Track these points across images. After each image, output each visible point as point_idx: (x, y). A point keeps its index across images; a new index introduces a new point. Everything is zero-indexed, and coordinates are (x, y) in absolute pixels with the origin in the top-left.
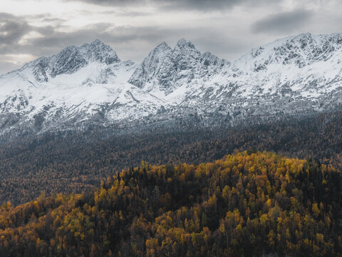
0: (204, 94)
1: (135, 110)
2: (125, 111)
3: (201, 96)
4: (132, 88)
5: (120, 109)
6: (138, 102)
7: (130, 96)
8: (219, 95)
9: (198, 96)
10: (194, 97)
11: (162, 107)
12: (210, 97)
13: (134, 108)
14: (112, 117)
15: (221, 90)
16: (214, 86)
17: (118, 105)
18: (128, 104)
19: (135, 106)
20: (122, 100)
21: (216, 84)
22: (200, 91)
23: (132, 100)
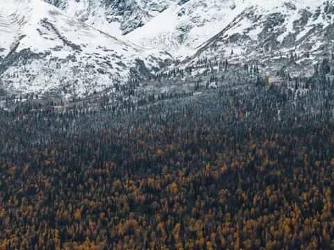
0: (259, 30)
1: (75, 70)
2: (49, 72)
3: (254, 34)
4: (52, 13)
5: (34, 66)
6: (76, 47)
7: (51, 34)
8: (302, 34)
9: (245, 37)
10: (234, 38)
11: (139, 62)
12: (280, 39)
13: (71, 64)
14: (17, 86)
15: (304, 20)
16: (283, 11)
17: (28, 55)
18: (54, 54)
19: (72, 58)
20: (34, 42)
21: (288, 5)
22: (246, 23)
23: (60, 43)
